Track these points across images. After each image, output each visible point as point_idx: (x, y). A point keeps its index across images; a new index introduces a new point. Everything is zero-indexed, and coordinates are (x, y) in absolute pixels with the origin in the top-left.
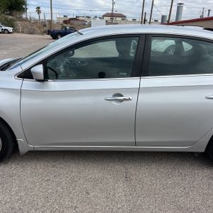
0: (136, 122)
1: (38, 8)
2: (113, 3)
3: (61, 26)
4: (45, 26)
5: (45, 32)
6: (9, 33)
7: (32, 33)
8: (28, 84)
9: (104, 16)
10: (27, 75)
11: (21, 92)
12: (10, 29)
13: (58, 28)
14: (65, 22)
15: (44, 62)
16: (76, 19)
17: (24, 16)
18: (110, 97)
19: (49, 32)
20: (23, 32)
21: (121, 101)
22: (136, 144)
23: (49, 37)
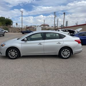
0: (44, 49)
1: (17, 23)
2: (44, 21)
3: (25, 30)
4: (20, 30)
5: (20, 32)
6: (6, 32)
7: (15, 32)
8: (23, 42)
9: (41, 25)
10: (23, 40)
11: (22, 43)
12: (7, 31)
13: (24, 30)
14: (27, 28)
15: (26, 38)
16: (31, 27)
17: (12, 26)
18: (39, 44)
19: (21, 32)
20: (11, 32)
21: (41, 44)
22: (44, 53)
23: (21, 33)
